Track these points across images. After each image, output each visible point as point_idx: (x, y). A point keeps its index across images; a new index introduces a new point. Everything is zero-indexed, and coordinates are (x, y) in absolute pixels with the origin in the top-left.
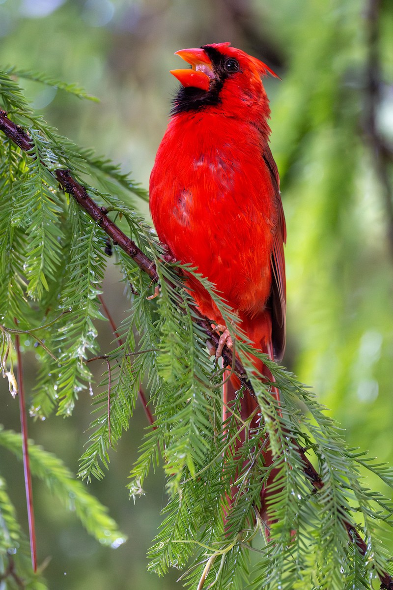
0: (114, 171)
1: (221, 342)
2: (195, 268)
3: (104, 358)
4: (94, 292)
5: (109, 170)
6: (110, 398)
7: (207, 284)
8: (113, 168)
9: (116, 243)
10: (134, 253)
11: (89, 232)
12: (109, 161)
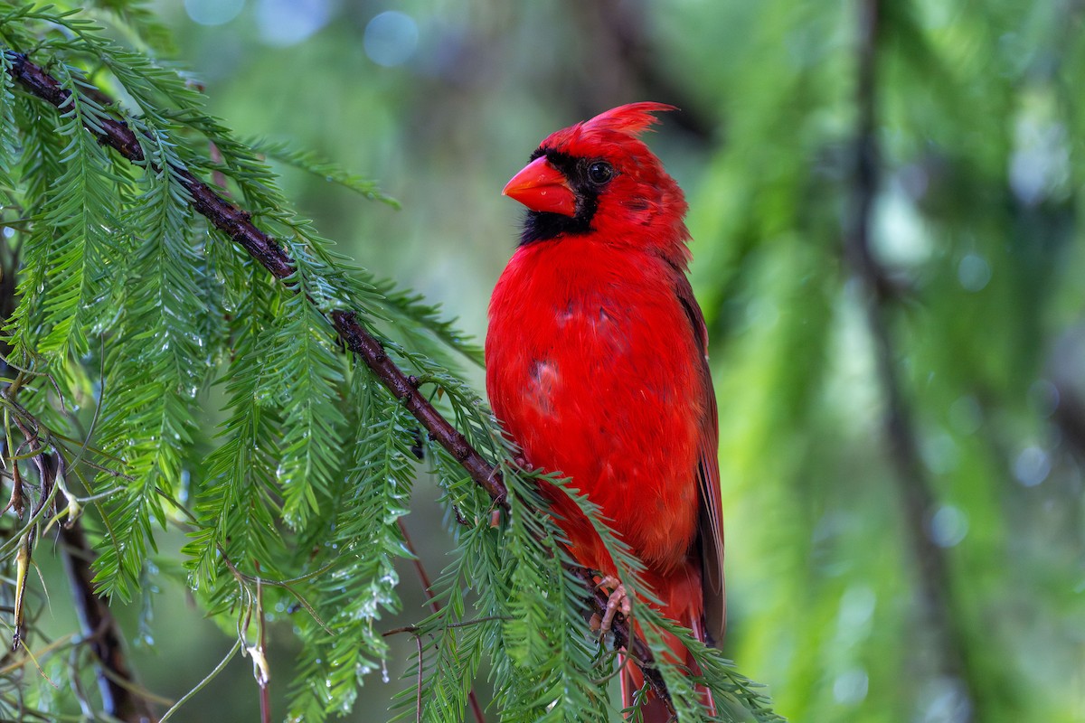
0: (428, 317)
1: (611, 605)
2: (567, 480)
3: (411, 630)
4: (393, 512)
5: (421, 315)
6: (421, 697)
7: (588, 508)
8: (428, 311)
9: (433, 438)
10: (463, 452)
11: (389, 417)
12: (419, 298)
